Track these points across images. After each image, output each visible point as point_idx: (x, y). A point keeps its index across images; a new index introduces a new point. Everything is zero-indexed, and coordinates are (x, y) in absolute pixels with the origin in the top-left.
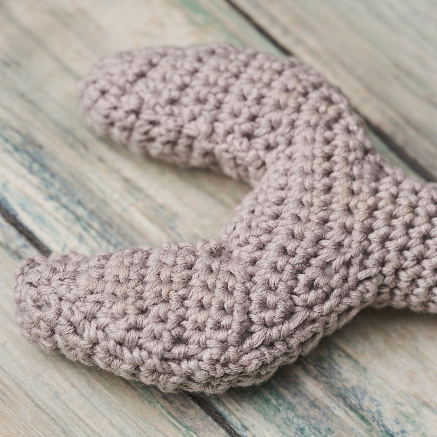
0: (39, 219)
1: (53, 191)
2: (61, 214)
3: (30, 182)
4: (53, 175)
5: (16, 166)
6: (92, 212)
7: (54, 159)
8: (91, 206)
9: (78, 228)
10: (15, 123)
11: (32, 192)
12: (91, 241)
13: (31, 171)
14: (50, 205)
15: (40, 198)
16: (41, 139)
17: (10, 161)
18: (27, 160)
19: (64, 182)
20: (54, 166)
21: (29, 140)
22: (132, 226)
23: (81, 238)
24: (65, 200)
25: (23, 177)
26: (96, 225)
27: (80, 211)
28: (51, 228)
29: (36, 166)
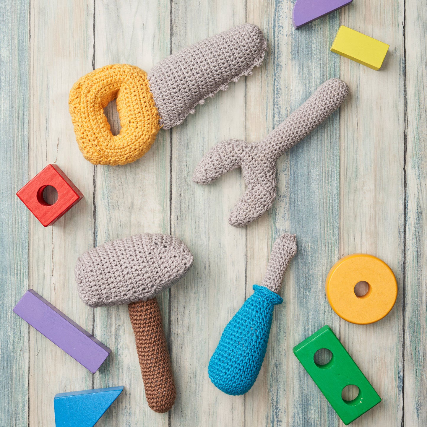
0: (409, 229)
1: (416, 226)
2: (414, 231)
3: (414, 221)
4: (419, 223)
5: (415, 216)
6: (419, 236)
7: (422, 220)
8: (420, 235)
9: (414, 237)
10: (422, 207)
11: (413, 223)
12: (414, 241)
13: (416, 219)
14: (414, 228)
15: (413, 225)
16: (424, 215)
17: (415, 214)
18: (417, 216)
19: (420, 226)
20: (421, 221)
21: (421, 213)
22: (423, 244)
23: (413, 239)
24: (417, 229)
25: (414, 219)
26: (417, 239)
27: (417, 234)
28: (410, 232)
29: (418, 219)
